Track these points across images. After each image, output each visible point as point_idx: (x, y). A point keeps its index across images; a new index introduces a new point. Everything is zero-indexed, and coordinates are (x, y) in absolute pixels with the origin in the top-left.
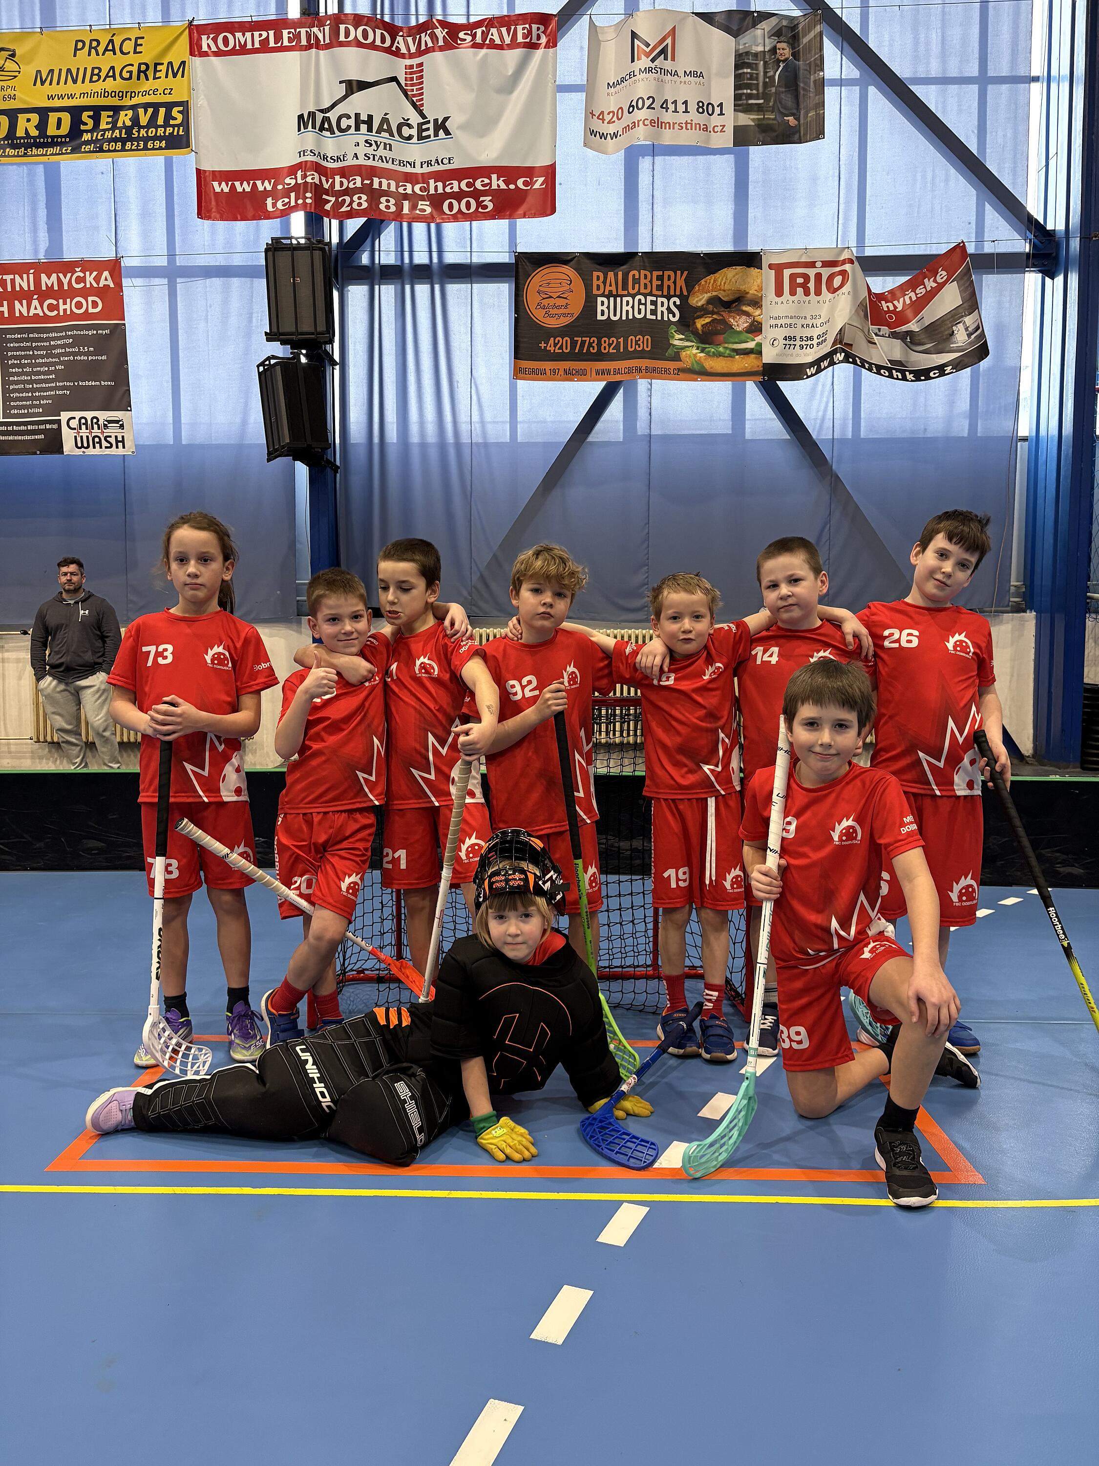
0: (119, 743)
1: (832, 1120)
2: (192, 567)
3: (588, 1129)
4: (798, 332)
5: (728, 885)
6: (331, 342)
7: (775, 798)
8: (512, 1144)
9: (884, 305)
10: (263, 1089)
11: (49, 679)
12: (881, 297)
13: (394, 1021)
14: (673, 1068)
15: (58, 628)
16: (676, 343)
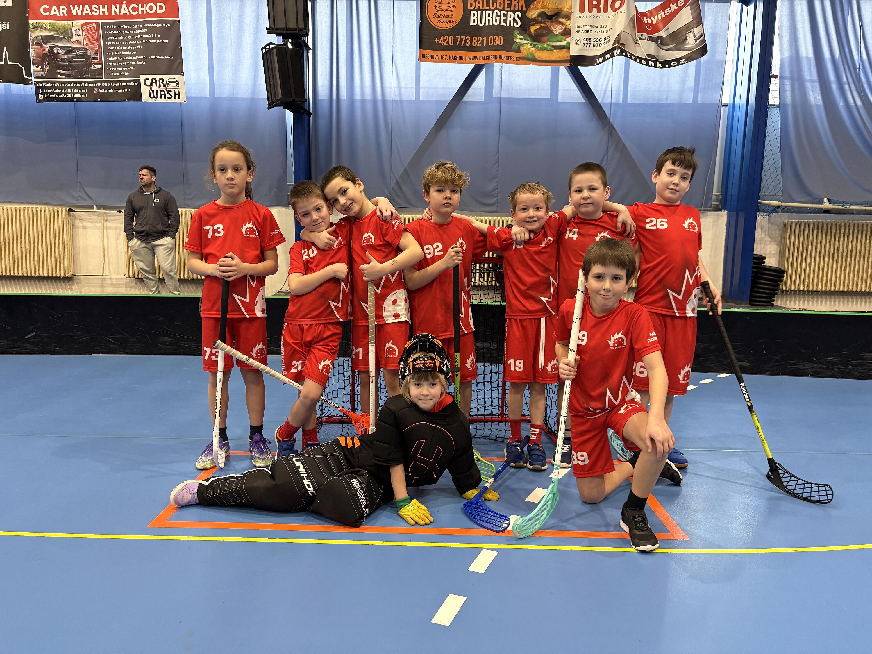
0: (179, 279)
1: (601, 505)
2: (230, 174)
3: (468, 509)
4: (593, 36)
5: (549, 369)
6: (307, 35)
7: (574, 319)
8: (418, 515)
9: (645, 20)
10: (274, 483)
11: (135, 240)
12: (644, 14)
13: (350, 444)
14: (513, 474)
15: (141, 209)
16: (518, 41)
